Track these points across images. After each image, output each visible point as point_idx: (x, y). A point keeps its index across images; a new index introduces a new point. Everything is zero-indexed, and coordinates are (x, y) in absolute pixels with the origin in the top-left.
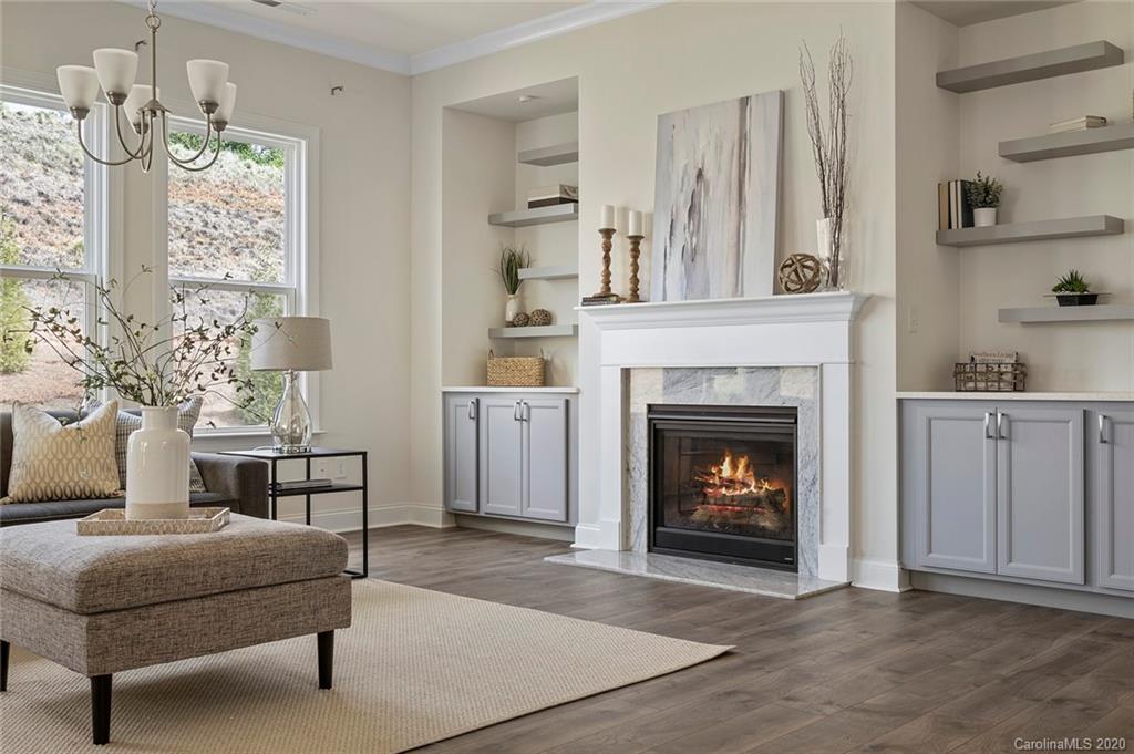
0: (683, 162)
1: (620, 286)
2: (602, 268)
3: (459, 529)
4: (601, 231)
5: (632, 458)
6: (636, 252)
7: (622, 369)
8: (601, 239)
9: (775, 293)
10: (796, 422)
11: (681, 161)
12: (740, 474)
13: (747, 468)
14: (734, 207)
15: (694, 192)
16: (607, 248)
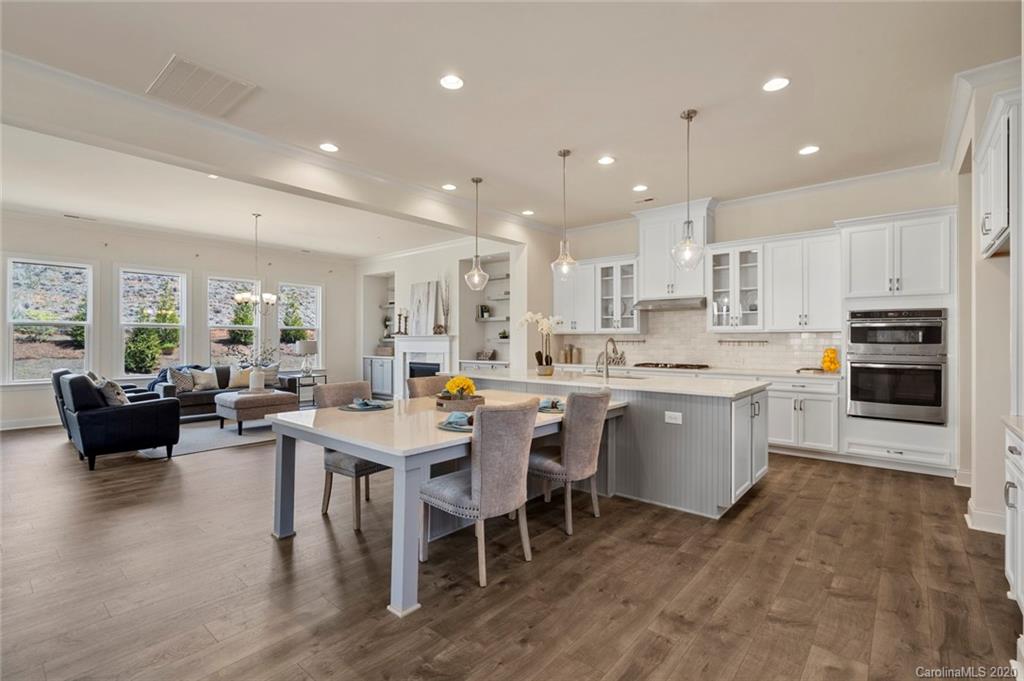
1: (403, 330)
2: (398, 325)
7: (404, 353)
8: (398, 317)
9: (434, 334)
10: (440, 367)
11: (416, 297)
14: (426, 311)
15: (418, 305)
16: (400, 319)
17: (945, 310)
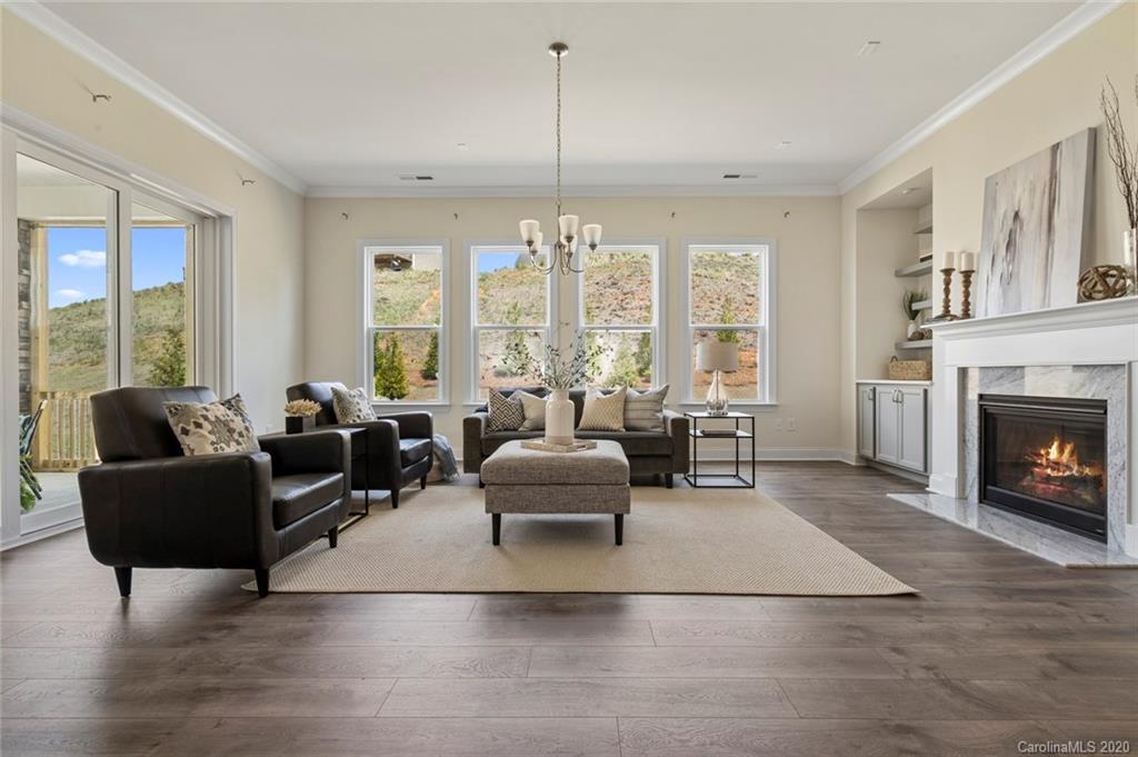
0: (1004, 208)
1: (956, 309)
2: (943, 296)
3: (868, 467)
4: (942, 271)
5: (967, 433)
6: (967, 283)
7: (959, 369)
8: (942, 276)
9: (1079, 302)
10: (1106, 413)
12: (1065, 457)
13: (1072, 453)
14: (1044, 236)
15: (1011, 231)
16: (947, 283)
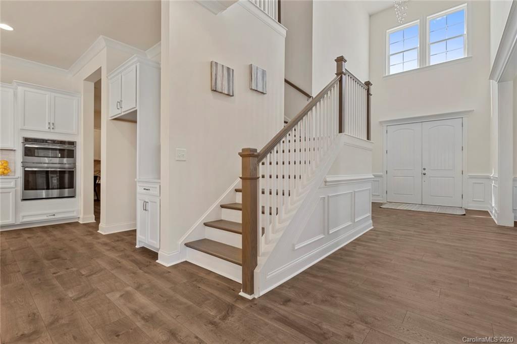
17: (76, 142)
